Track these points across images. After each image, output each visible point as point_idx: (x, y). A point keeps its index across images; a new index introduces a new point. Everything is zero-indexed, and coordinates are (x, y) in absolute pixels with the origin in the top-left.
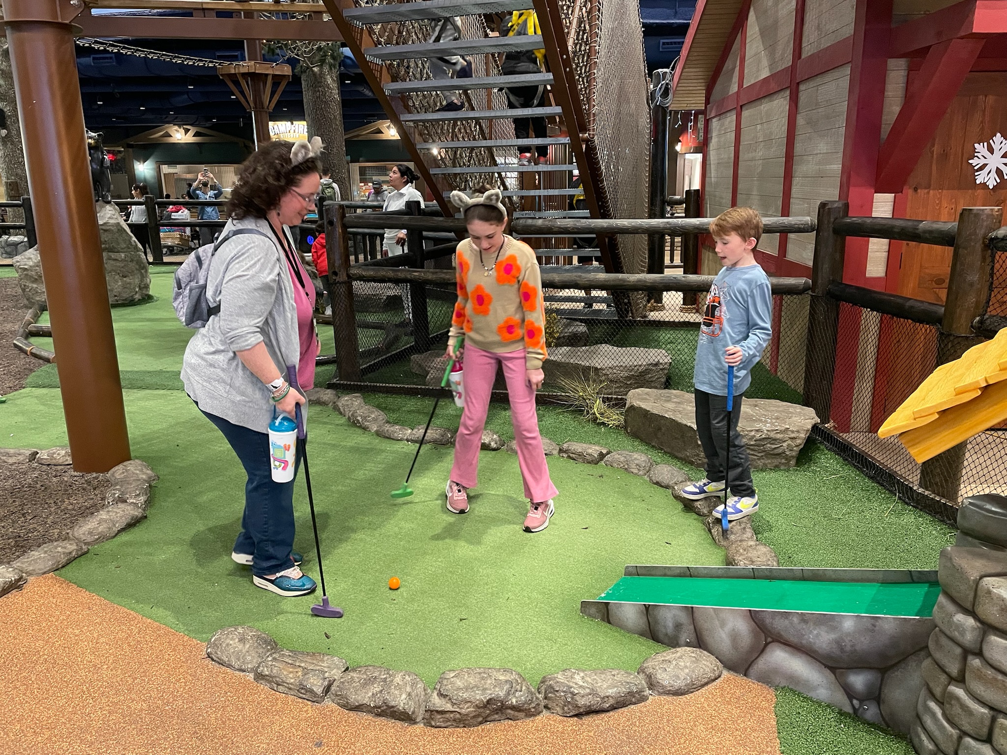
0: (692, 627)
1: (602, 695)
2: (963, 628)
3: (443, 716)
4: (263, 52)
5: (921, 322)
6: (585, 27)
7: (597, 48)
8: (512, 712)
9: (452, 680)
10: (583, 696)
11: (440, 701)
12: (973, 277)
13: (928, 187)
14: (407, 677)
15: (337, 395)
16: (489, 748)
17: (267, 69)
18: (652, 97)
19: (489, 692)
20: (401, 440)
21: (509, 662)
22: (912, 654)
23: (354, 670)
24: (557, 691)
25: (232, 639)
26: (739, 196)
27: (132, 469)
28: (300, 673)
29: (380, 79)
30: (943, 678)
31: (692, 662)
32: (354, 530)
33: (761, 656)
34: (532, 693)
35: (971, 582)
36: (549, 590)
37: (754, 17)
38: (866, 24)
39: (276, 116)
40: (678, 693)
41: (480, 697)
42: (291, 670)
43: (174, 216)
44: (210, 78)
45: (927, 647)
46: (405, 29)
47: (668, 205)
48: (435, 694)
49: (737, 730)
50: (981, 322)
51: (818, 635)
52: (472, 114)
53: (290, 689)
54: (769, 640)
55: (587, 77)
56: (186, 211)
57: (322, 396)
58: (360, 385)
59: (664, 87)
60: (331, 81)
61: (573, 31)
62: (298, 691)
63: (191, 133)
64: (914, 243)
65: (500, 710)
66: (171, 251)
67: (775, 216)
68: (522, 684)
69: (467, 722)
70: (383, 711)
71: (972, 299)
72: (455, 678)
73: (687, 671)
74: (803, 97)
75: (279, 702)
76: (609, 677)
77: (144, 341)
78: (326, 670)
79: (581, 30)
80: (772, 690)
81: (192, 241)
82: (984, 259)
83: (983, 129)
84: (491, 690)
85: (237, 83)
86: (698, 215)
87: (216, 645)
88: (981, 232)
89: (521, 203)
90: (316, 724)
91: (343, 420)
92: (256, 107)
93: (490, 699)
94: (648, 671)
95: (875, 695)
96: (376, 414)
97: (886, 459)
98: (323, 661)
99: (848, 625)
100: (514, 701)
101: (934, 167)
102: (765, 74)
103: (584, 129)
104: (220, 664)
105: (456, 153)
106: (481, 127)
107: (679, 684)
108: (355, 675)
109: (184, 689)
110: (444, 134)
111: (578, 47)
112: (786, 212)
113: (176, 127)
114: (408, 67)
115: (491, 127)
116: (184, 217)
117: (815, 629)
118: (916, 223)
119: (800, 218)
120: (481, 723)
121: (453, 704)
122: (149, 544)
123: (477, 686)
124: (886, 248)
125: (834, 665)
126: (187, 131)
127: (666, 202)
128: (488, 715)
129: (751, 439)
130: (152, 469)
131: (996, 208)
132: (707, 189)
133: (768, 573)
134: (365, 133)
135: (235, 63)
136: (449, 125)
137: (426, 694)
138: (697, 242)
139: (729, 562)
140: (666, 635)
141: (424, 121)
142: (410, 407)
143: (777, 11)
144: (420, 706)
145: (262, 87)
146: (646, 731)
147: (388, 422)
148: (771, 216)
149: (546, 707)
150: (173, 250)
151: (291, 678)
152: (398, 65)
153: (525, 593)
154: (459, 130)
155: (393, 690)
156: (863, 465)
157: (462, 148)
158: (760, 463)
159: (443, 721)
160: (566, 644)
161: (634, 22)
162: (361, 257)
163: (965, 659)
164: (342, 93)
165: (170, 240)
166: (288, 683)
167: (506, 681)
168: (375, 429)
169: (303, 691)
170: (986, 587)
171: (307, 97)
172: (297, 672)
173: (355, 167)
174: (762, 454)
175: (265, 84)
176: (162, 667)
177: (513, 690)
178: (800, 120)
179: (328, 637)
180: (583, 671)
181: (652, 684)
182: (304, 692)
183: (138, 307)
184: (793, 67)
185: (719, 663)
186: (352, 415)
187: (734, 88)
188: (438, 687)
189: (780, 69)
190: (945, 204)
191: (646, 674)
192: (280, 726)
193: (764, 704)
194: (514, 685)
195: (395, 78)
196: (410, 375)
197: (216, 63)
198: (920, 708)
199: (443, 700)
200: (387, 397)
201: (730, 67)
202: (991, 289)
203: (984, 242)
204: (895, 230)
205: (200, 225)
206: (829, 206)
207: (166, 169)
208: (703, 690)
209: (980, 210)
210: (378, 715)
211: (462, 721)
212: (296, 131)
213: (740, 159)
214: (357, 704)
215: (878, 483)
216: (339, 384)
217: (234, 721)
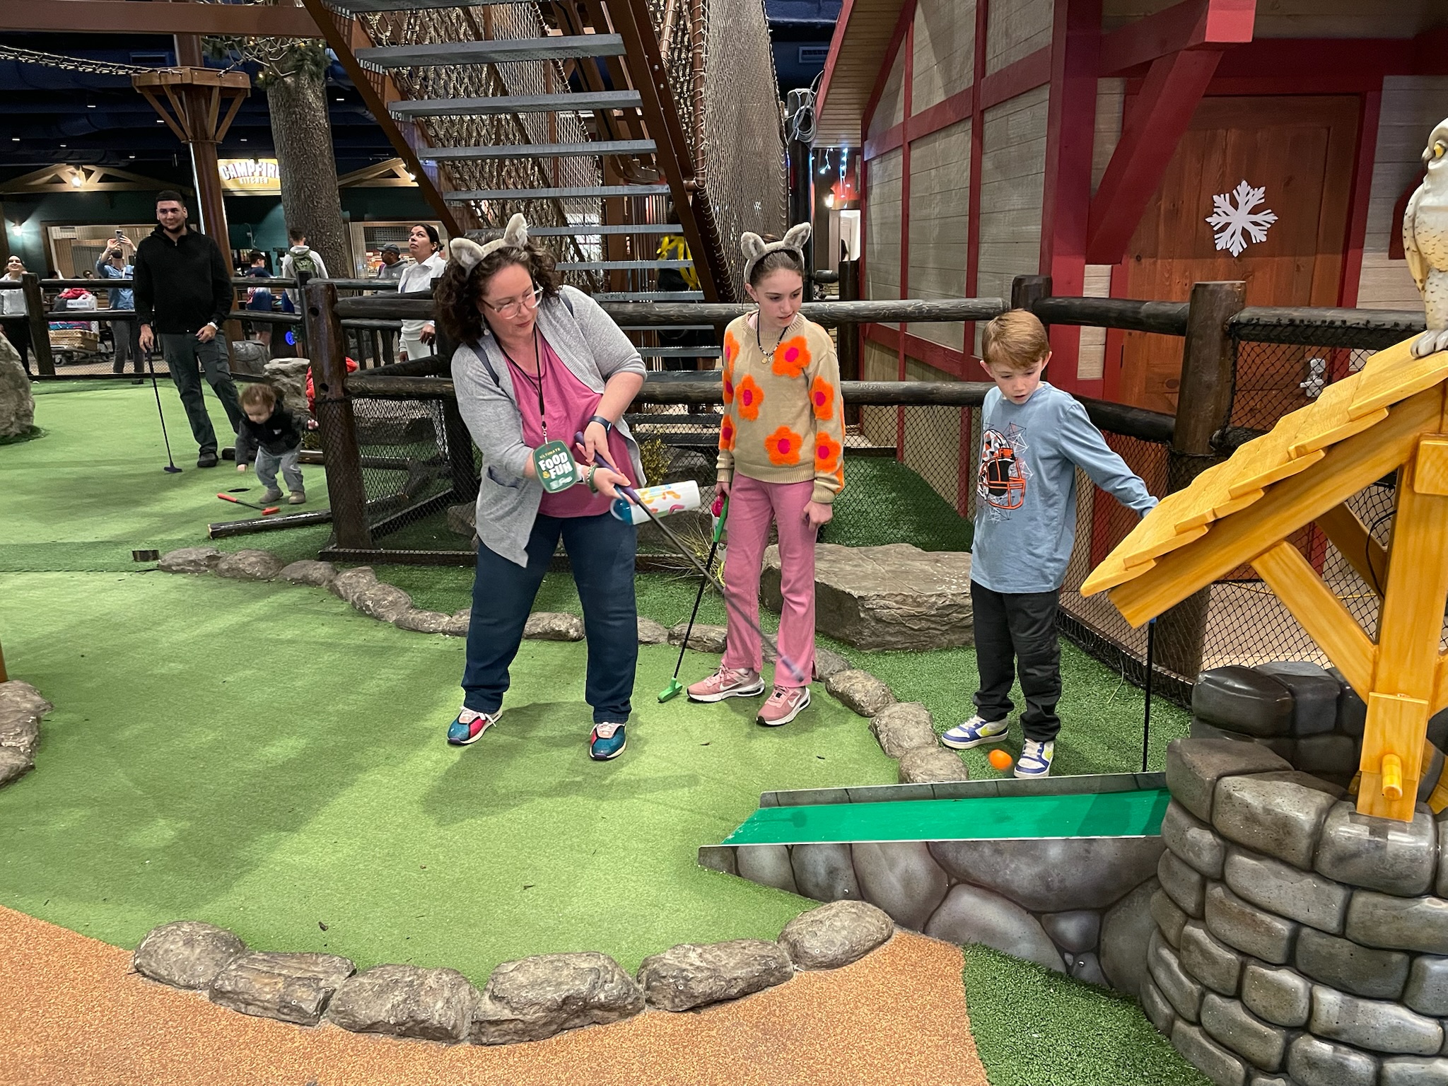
0: (851, 872)
1: (728, 976)
2: (1199, 847)
3: (499, 1028)
4: (204, 53)
5: (1147, 439)
6: (685, 25)
7: (703, 55)
8: (600, 1013)
9: (511, 974)
10: (700, 981)
11: (493, 1007)
12: (1211, 376)
13: (1154, 255)
14: (444, 976)
15: (334, 569)
16: (567, 1067)
17: (211, 79)
18: (787, 128)
19: (566, 987)
20: (435, 632)
21: (596, 942)
22: (1137, 887)
23: (364, 974)
24: (664, 977)
25: (173, 942)
26: (910, 270)
27: (10, 695)
28: (280, 985)
29: (383, 96)
30: (1178, 916)
31: (853, 920)
32: (362, 769)
33: (944, 904)
34: (628, 984)
35: (1207, 785)
36: (655, 835)
37: (923, 19)
38: (1069, 28)
39: (230, 150)
40: (833, 964)
41: (553, 995)
42: (266, 981)
43: (72, 304)
44: (121, 93)
45: (1156, 876)
46: (418, 22)
47: (815, 284)
48: (487, 995)
49: (912, 1008)
50: (1222, 436)
51: (1015, 871)
52: (525, 150)
53: (266, 1009)
54: (954, 881)
55: (692, 97)
56: (91, 297)
57: (310, 572)
58: (370, 554)
59: (803, 113)
60: (313, 98)
61: (667, 30)
62: (278, 1010)
63: (95, 177)
64: (1138, 332)
65: (582, 1012)
66: (69, 358)
67: (958, 297)
68: (613, 971)
69: (534, 1033)
70: (408, 1029)
71: (1209, 406)
72: (515, 973)
73: (844, 933)
74: (990, 131)
75: (250, 1029)
76: (737, 951)
77: (25, 498)
78: (321, 976)
79: (679, 30)
80: (959, 950)
81: (102, 342)
82: (1223, 352)
83: (1223, 174)
84: (568, 984)
85: (164, 101)
86: (857, 297)
87: (148, 953)
88: (1219, 316)
89: (606, 280)
90: (307, 1056)
91: (344, 607)
92: (195, 136)
93: (567, 997)
94: (792, 938)
95: (1093, 946)
96: (394, 595)
97: (1107, 627)
98: (316, 964)
99: (1055, 853)
100: (602, 996)
101: (1162, 228)
102: (939, 98)
103: (690, 174)
104: (155, 980)
105: (504, 207)
106: (541, 170)
107: (834, 952)
108: (365, 980)
109: (101, 1021)
110: (484, 178)
111: (676, 54)
112: (972, 292)
113: (72, 169)
114: (425, 78)
115: (556, 168)
116: (87, 306)
117: (1012, 861)
118: (1137, 305)
119: (989, 300)
120: (554, 1033)
121: (513, 1010)
122: (39, 807)
123: (548, 982)
124: (1102, 339)
125: (1039, 909)
126: (88, 174)
127: (813, 278)
128: (566, 1020)
129: (931, 608)
130: (41, 694)
131: (1238, 282)
132: (868, 260)
133: (951, 790)
134: (371, 176)
135: (159, 70)
136: (491, 165)
137: (473, 999)
138: (858, 335)
139: (904, 777)
140: (817, 885)
141: (453, 159)
142: (448, 583)
143: (953, 10)
144: (464, 1016)
145: (204, 107)
146: (789, 1021)
147: (413, 607)
148: (954, 297)
149: (649, 1001)
150: (72, 357)
151: (267, 993)
152: (410, 74)
153: (619, 843)
154: (509, 173)
155: (423, 998)
156: (1078, 636)
157: (513, 199)
158: (944, 640)
159: (499, 1035)
160: (678, 910)
161: (757, 21)
162: (370, 363)
163: (1203, 888)
164: (331, 116)
165: (66, 341)
166: (262, 1001)
167: (591, 970)
168: (394, 618)
169: (285, 1010)
170: (1226, 789)
171: (277, 123)
172: (276, 983)
173: (358, 229)
174: (946, 627)
175: (209, 101)
176: (65, 991)
177: (600, 981)
178: (987, 164)
179: (323, 928)
180: (700, 946)
181: (798, 955)
182: (287, 1011)
183: (15, 447)
184: (976, 87)
185: (889, 919)
186: (358, 598)
187: (899, 118)
188: (490, 987)
189: (957, 91)
190: (1176, 278)
191: (789, 942)
192: (251, 1065)
193: (950, 970)
194: (602, 974)
195: (405, 94)
196: (449, 537)
197: (130, 69)
198: (1151, 958)
199: (498, 1004)
200: (412, 570)
201: (894, 88)
202: (1234, 393)
203: (1223, 329)
204: (1112, 315)
205: (113, 318)
206: (1026, 283)
207: (56, 233)
208: (868, 958)
209: (1217, 285)
210: (402, 1035)
211: (528, 1033)
212: (264, 173)
213: (911, 218)
214: (369, 1022)
215: (1099, 659)
216: (337, 553)
217: (180, 1063)
